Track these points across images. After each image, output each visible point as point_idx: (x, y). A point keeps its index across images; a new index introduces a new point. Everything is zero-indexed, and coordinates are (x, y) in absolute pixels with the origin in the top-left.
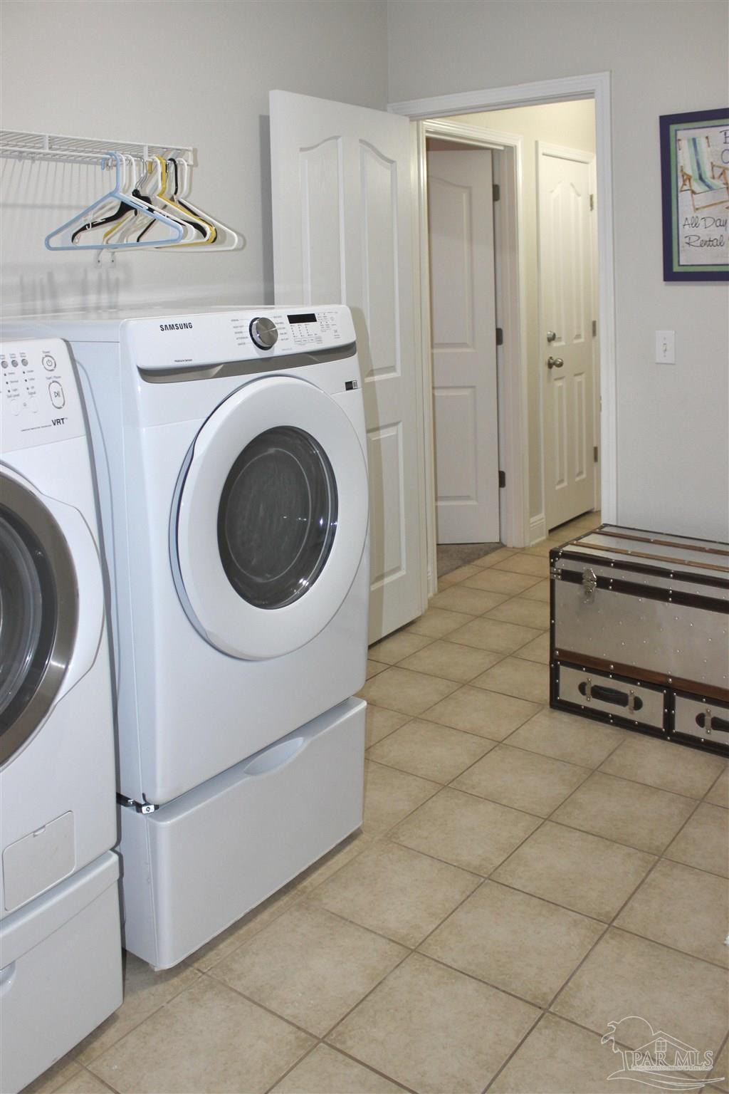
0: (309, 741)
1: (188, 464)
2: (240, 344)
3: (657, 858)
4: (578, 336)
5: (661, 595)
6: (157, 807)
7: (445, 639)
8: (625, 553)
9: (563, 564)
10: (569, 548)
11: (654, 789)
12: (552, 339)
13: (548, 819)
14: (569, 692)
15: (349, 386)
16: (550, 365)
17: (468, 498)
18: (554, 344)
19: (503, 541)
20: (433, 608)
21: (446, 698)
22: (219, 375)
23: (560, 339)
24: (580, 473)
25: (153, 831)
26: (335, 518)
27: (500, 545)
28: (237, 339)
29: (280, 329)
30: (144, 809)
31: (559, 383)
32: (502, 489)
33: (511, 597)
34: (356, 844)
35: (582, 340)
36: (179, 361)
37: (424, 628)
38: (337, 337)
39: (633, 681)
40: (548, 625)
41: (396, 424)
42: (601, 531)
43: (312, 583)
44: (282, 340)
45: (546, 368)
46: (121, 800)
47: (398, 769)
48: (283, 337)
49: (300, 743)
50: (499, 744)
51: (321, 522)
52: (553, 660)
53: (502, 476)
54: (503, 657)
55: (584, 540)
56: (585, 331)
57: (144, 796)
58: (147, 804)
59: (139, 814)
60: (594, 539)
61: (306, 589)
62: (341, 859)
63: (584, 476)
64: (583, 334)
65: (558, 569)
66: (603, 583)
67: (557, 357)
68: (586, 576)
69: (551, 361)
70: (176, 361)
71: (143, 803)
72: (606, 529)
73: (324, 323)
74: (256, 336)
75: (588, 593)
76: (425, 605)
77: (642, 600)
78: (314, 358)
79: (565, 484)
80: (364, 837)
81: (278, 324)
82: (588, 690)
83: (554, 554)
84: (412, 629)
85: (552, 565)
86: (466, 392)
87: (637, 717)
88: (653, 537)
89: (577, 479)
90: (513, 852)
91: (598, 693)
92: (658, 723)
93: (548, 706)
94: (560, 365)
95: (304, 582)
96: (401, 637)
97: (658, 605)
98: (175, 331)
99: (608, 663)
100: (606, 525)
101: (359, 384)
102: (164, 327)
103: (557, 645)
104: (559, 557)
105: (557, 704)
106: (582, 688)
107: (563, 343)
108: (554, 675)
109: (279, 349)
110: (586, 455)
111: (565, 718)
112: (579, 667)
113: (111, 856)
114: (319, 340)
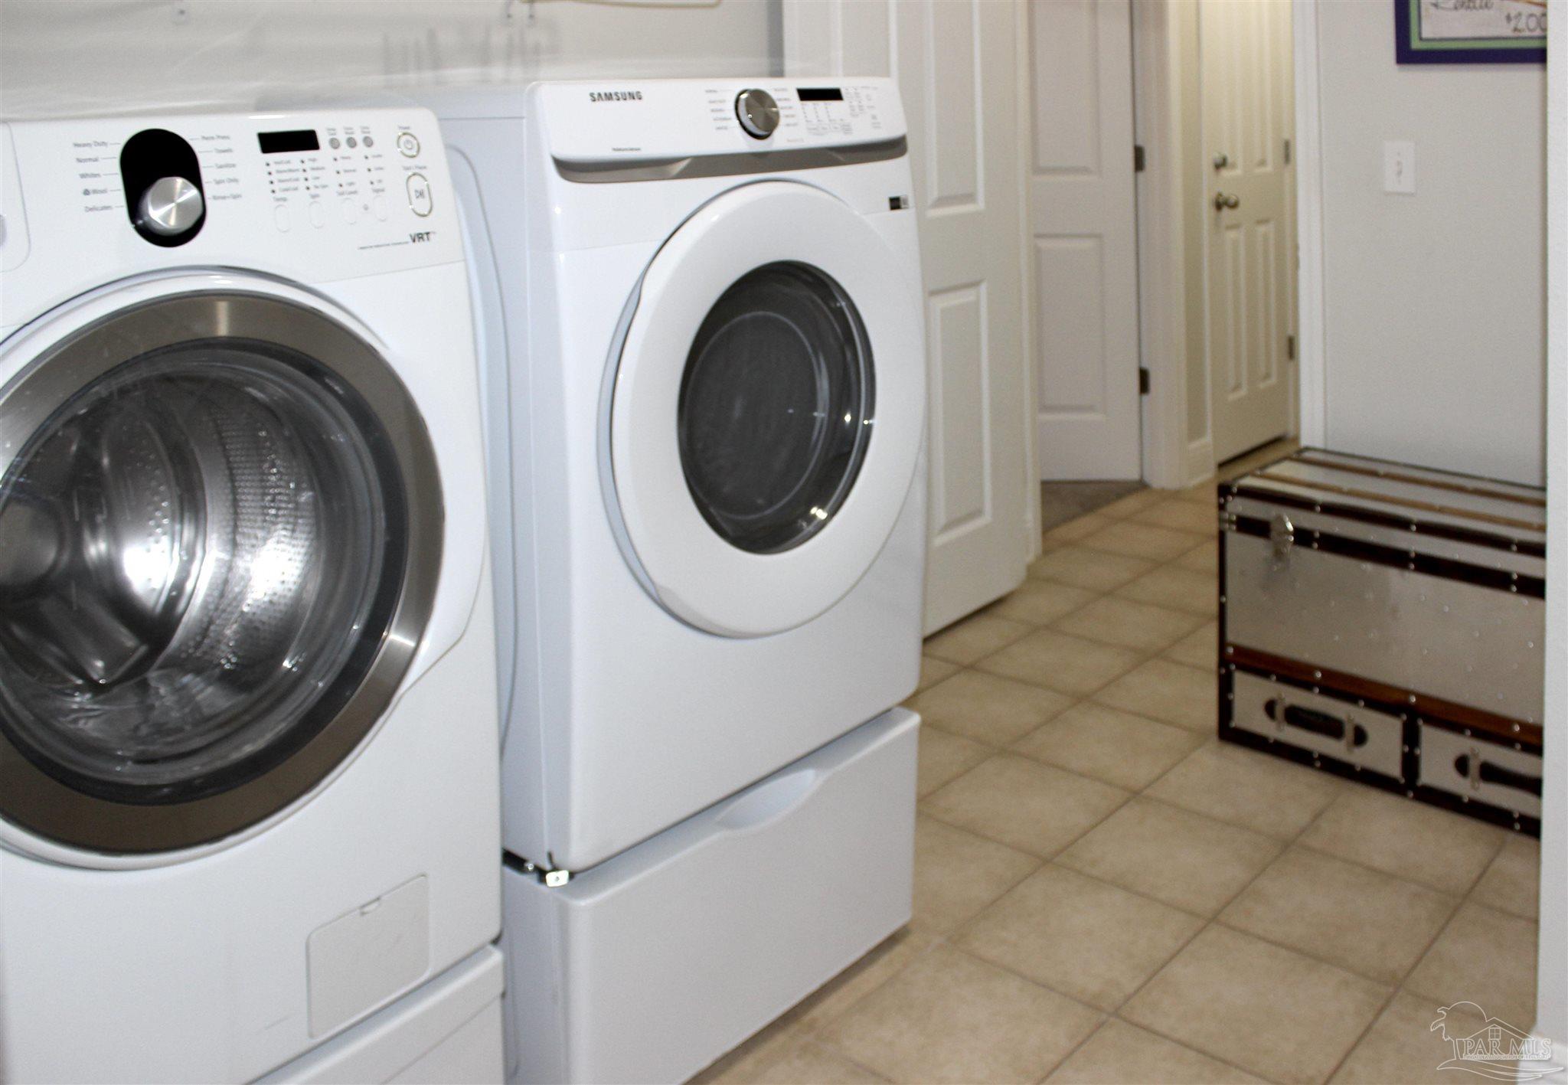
0: (826, 774)
1: (632, 312)
2: (719, 128)
3: (1391, 990)
4: (1262, 163)
5: (1397, 558)
6: (572, 875)
7: (1052, 628)
8: (1339, 491)
9: (1239, 507)
10: (1249, 482)
11: (1387, 877)
12: (1221, 165)
13: (1215, 918)
14: (1249, 715)
15: (895, 203)
16: (1220, 205)
17: (1091, 408)
18: (1225, 173)
19: (1147, 479)
20: (1034, 577)
21: (1053, 718)
22: (684, 175)
23: (1234, 166)
24: (1267, 376)
25: (564, 913)
26: (870, 413)
27: (1140, 486)
28: (715, 120)
29: (785, 108)
30: (551, 878)
31: (1231, 235)
32: (1145, 398)
33: (1157, 565)
34: (899, 949)
35: (1269, 169)
36: (619, 150)
37: (1018, 610)
38: (876, 126)
39: (1351, 698)
40: (1214, 608)
41: (975, 284)
42: (1300, 456)
43: (832, 514)
44: (788, 125)
45: (1213, 210)
46: (512, 860)
47: (971, 830)
48: (791, 121)
49: (808, 779)
50: (1135, 795)
51: (848, 418)
52: (1223, 661)
53: (1144, 378)
54: (1144, 657)
55: (1274, 470)
56: (1272, 154)
57: (550, 856)
58: (555, 869)
59: (541, 887)
60: (1286, 469)
61: (823, 524)
62: (875, 974)
63: (1273, 380)
64: (1270, 158)
65: (1230, 514)
66: (1303, 537)
67: (1229, 193)
68: (1275, 526)
69: (1221, 200)
70: (615, 150)
71: (547, 866)
72: (1307, 455)
73: (855, 103)
74: (746, 118)
75: (1279, 554)
76: (1022, 573)
77: (1368, 567)
78: (840, 157)
79: (1243, 392)
80: (914, 939)
81: (780, 100)
82: (1279, 711)
83: (1224, 491)
84: (1003, 610)
85: (1222, 507)
86: (1088, 244)
87: (1360, 757)
88: (1382, 469)
89: (1262, 386)
90: (1154, 973)
91: (1297, 717)
92: (1393, 768)
93: (1215, 737)
94: (1234, 206)
95: (820, 513)
96: (985, 624)
97: (1392, 574)
98: (614, 103)
99: (1310, 669)
100: (1307, 449)
101: (911, 202)
102: (596, 96)
103: (1231, 637)
104: (1233, 495)
105: (1230, 733)
106: (1270, 708)
107: (1238, 172)
108: (1225, 686)
109: (781, 140)
110: (1276, 348)
111: (1241, 758)
112: (1264, 674)
113: (490, 954)
114: (847, 129)
